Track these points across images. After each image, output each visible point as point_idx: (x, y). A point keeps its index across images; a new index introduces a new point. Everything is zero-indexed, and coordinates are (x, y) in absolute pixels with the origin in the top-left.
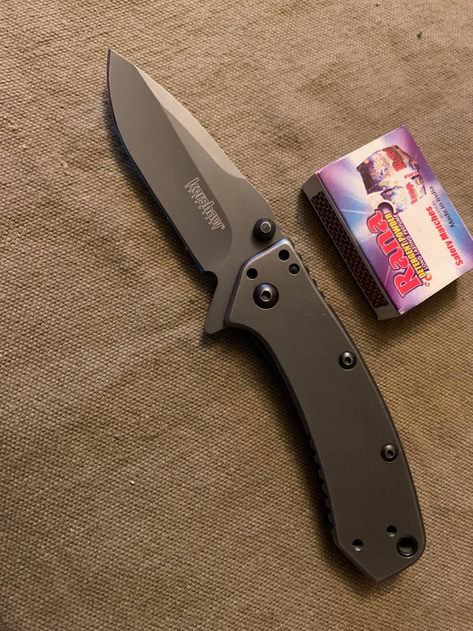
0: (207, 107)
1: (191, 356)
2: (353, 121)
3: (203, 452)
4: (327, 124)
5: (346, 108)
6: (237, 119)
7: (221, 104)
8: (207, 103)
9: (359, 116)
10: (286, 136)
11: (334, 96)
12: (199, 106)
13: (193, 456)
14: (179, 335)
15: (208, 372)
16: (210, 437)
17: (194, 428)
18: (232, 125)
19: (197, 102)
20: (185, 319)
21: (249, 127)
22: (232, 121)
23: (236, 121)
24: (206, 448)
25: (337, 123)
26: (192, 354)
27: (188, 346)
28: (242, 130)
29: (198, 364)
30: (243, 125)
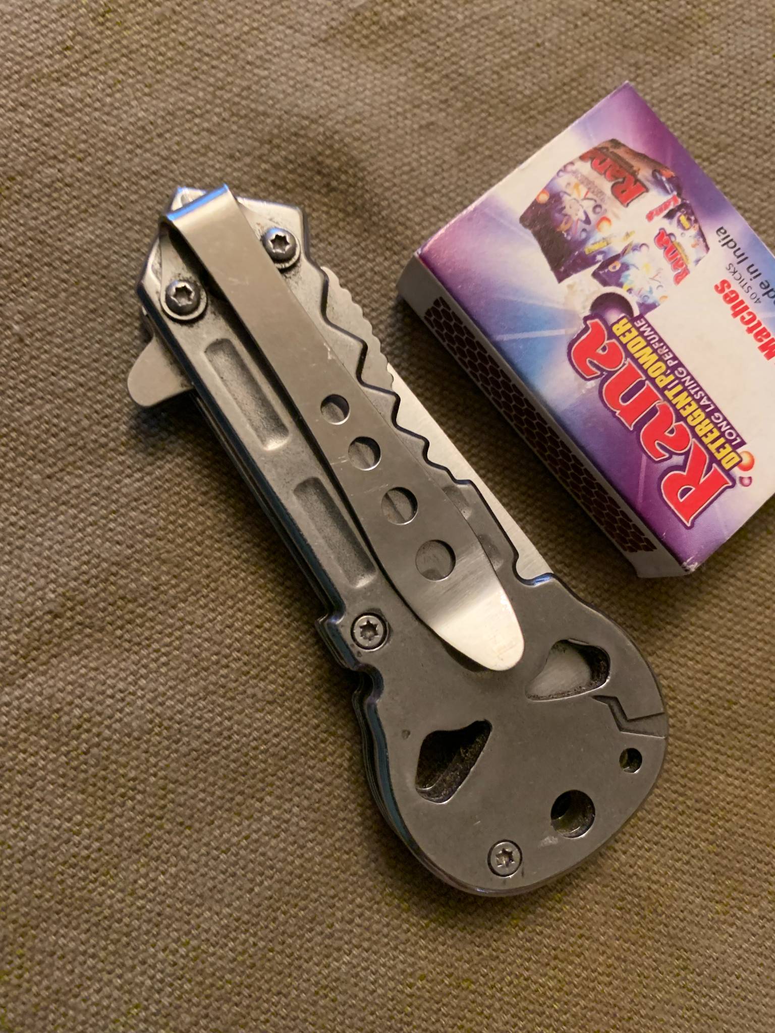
0: (79, 105)
1: (64, 749)
2: (468, 108)
3: (110, 981)
4: (400, 118)
5: (447, 76)
6: (159, 131)
7: (118, 95)
8: (79, 95)
9: (483, 94)
10: (291, 162)
11: (414, 48)
12: (60, 105)
13: (85, 994)
14: (28, 701)
15: (110, 787)
16: (128, 944)
17: (85, 926)
18: (148, 146)
19: (53, 97)
20: (43, 658)
21: (194, 147)
22: (147, 137)
23: (160, 136)
24: (119, 971)
25: (427, 115)
26: (67, 744)
27: (54, 726)
28: (175, 157)
29: (84, 767)
30: (178, 143)
